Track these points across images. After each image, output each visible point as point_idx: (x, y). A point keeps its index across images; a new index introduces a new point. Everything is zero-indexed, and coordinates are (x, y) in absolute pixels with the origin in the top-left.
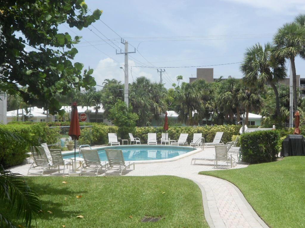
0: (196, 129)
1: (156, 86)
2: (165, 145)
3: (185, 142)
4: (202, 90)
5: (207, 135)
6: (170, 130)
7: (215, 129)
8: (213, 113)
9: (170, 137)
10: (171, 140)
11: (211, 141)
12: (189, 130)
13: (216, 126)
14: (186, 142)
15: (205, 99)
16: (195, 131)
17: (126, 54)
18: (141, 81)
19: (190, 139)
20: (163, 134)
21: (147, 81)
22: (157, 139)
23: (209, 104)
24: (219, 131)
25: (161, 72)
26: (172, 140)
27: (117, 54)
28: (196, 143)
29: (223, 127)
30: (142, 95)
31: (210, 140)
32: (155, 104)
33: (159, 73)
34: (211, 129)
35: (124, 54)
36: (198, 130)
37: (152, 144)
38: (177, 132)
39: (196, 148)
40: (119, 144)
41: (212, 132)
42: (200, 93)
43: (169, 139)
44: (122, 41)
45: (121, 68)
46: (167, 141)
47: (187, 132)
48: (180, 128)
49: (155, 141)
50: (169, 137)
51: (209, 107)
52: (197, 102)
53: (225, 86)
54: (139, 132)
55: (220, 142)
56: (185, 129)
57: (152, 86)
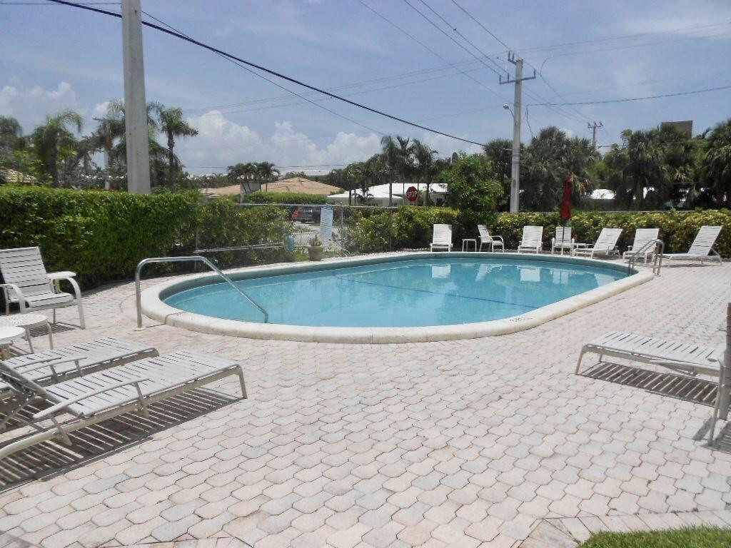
0: (644, 219)
1: (577, 144)
2: (560, 254)
3: (612, 248)
4: (669, 144)
5: (674, 232)
6: (577, 220)
7: (696, 218)
8: (690, 191)
9: (576, 236)
10: (576, 244)
11: (684, 248)
12: (625, 221)
13: (700, 212)
14: (614, 249)
15: (674, 162)
16: (640, 222)
17: (518, 82)
18: (548, 134)
19: (625, 243)
20: (559, 229)
21: (560, 136)
22: (544, 240)
23: (682, 172)
24: (708, 223)
25: (594, 128)
26: (578, 244)
27: (501, 83)
28: (638, 253)
29: (719, 214)
30: (545, 159)
31: (681, 247)
32: (573, 178)
33: (592, 130)
34: (684, 218)
35: (514, 83)
36: (650, 220)
37: (527, 252)
38: (596, 223)
39: (636, 268)
40: (449, 249)
41: (686, 227)
42: (663, 149)
43: (573, 240)
44: (511, 59)
45: (506, 107)
46: (567, 244)
47: (620, 226)
48: (602, 215)
49: (539, 244)
50: (572, 236)
51: (681, 179)
52: (655, 169)
53: (721, 135)
54: (507, 222)
55: (711, 253)
56: (616, 218)
57: (568, 143)
